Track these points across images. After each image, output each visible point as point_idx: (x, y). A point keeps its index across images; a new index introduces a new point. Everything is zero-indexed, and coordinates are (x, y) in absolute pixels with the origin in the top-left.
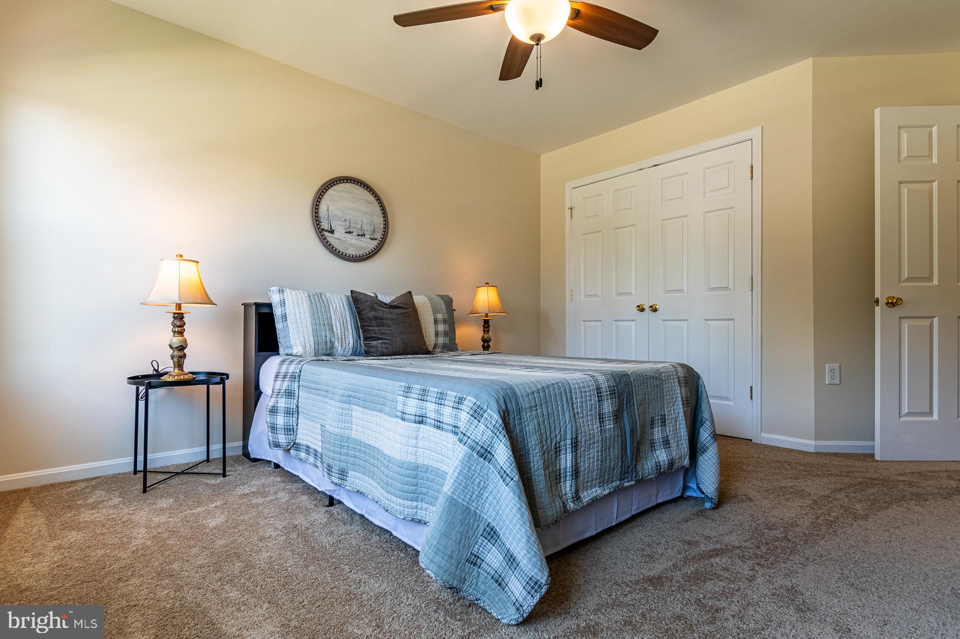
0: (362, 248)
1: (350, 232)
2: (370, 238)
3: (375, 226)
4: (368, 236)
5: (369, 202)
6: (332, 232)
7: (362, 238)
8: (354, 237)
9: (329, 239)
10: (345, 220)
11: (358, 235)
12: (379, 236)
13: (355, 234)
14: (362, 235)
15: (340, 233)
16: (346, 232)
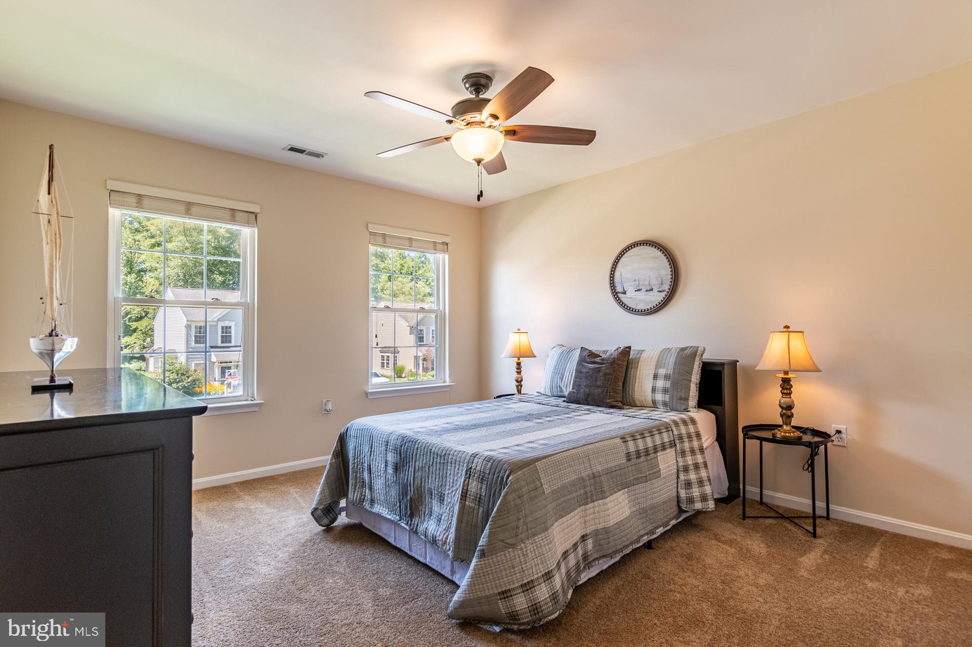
0: (651, 302)
1: (639, 290)
2: (658, 291)
3: (663, 278)
4: (655, 290)
5: (656, 258)
6: (624, 293)
7: (651, 293)
8: (643, 294)
9: (623, 299)
10: (635, 280)
11: (647, 291)
12: (666, 287)
13: (644, 290)
14: (650, 290)
15: (631, 293)
16: (636, 291)
